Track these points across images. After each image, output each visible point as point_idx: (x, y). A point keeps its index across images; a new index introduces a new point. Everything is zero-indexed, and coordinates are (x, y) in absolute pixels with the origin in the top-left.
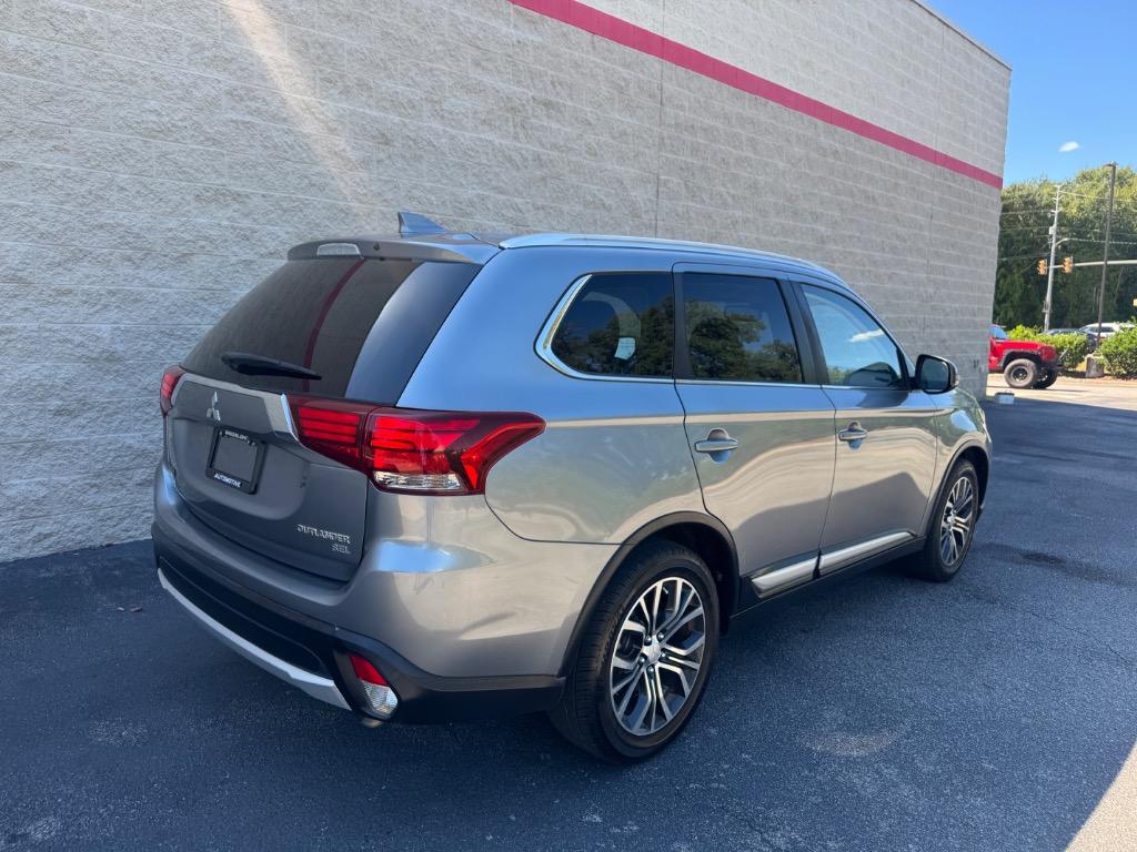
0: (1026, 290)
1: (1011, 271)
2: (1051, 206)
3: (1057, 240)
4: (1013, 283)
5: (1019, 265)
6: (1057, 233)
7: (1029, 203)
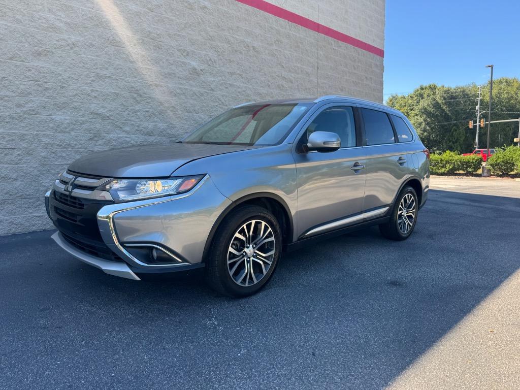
0: (466, 136)
1: (458, 127)
2: (475, 96)
3: (480, 112)
4: (460, 134)
5: (462, 125)
6: (480, 109)
7: (465, 94)
